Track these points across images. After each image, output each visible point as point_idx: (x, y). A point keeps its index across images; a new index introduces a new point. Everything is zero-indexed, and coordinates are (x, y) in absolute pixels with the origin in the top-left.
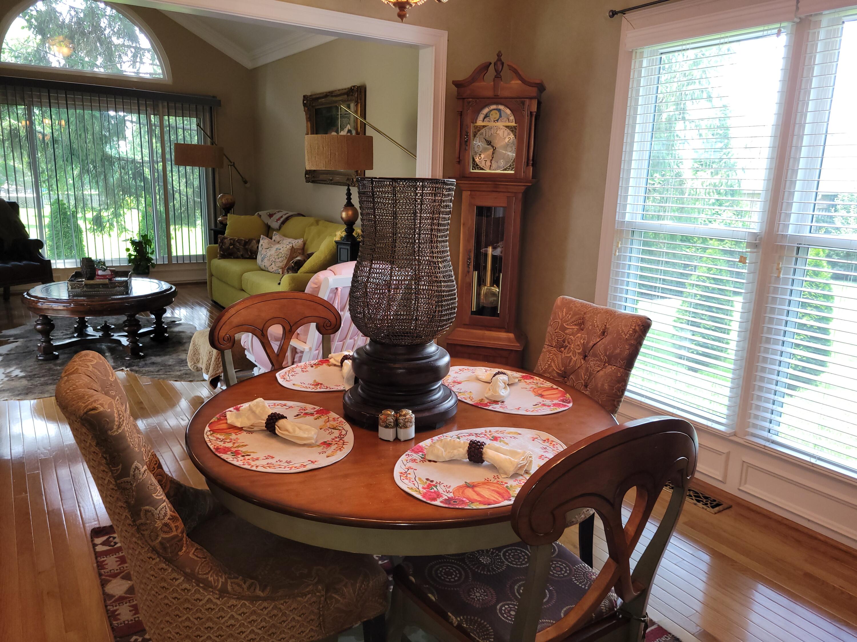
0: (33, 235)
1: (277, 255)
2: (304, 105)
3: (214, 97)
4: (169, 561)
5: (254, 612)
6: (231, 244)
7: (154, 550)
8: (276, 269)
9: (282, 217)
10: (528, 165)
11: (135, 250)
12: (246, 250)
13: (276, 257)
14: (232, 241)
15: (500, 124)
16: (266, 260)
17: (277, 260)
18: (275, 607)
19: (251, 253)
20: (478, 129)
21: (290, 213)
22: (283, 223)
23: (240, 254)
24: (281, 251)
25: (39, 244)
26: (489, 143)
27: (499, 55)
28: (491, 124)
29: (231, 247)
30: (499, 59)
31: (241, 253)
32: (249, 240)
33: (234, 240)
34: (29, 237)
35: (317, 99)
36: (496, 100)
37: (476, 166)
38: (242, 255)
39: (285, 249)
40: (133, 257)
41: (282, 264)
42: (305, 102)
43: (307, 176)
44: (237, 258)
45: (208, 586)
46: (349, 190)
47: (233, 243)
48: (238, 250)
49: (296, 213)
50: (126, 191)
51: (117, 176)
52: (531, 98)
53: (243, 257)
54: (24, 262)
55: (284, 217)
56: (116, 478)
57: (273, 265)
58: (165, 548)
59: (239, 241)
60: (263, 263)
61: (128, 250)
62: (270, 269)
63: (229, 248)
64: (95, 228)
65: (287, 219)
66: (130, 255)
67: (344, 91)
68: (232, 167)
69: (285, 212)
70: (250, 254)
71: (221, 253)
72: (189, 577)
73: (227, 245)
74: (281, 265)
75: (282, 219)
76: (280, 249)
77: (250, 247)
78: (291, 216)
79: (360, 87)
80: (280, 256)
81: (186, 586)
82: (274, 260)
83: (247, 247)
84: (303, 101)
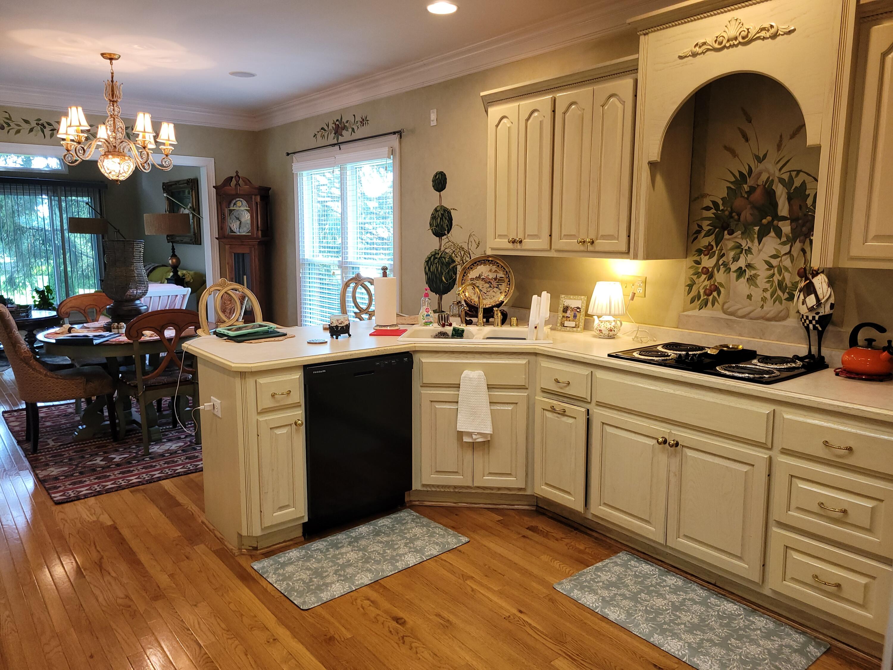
2: (164, 189)
3: (102, 182)
4: (27, 364)
5: (57, 383)
7: (21, 359)
10: (258, 230)
11: (40, 297)
15: (242, 208)
18: (65, 382)
20: (231, 211)
21: (157, 265)
22: (151, 272)
26: (238, 219)
27: (237, 172)
28: (238, 208)
30: (237, 175)
35: (171, 185)
36: (237, 196)
37: (232, 231)
40: (37, 303)
42: (164, 187)
45: (40, 373)
46: (173, 246)
50: (36, 255)
52: (256, 195)
55: (152, 268)
56: (8, 334)
58: (25, 359)
61: (33, 297)
64: (9, 288)
65: (154, 269)
66: (35, 301)
68: (118, 233)
69: (153, 264)
72: (34, 369)
79: (194, 179)
81: (33, 372)
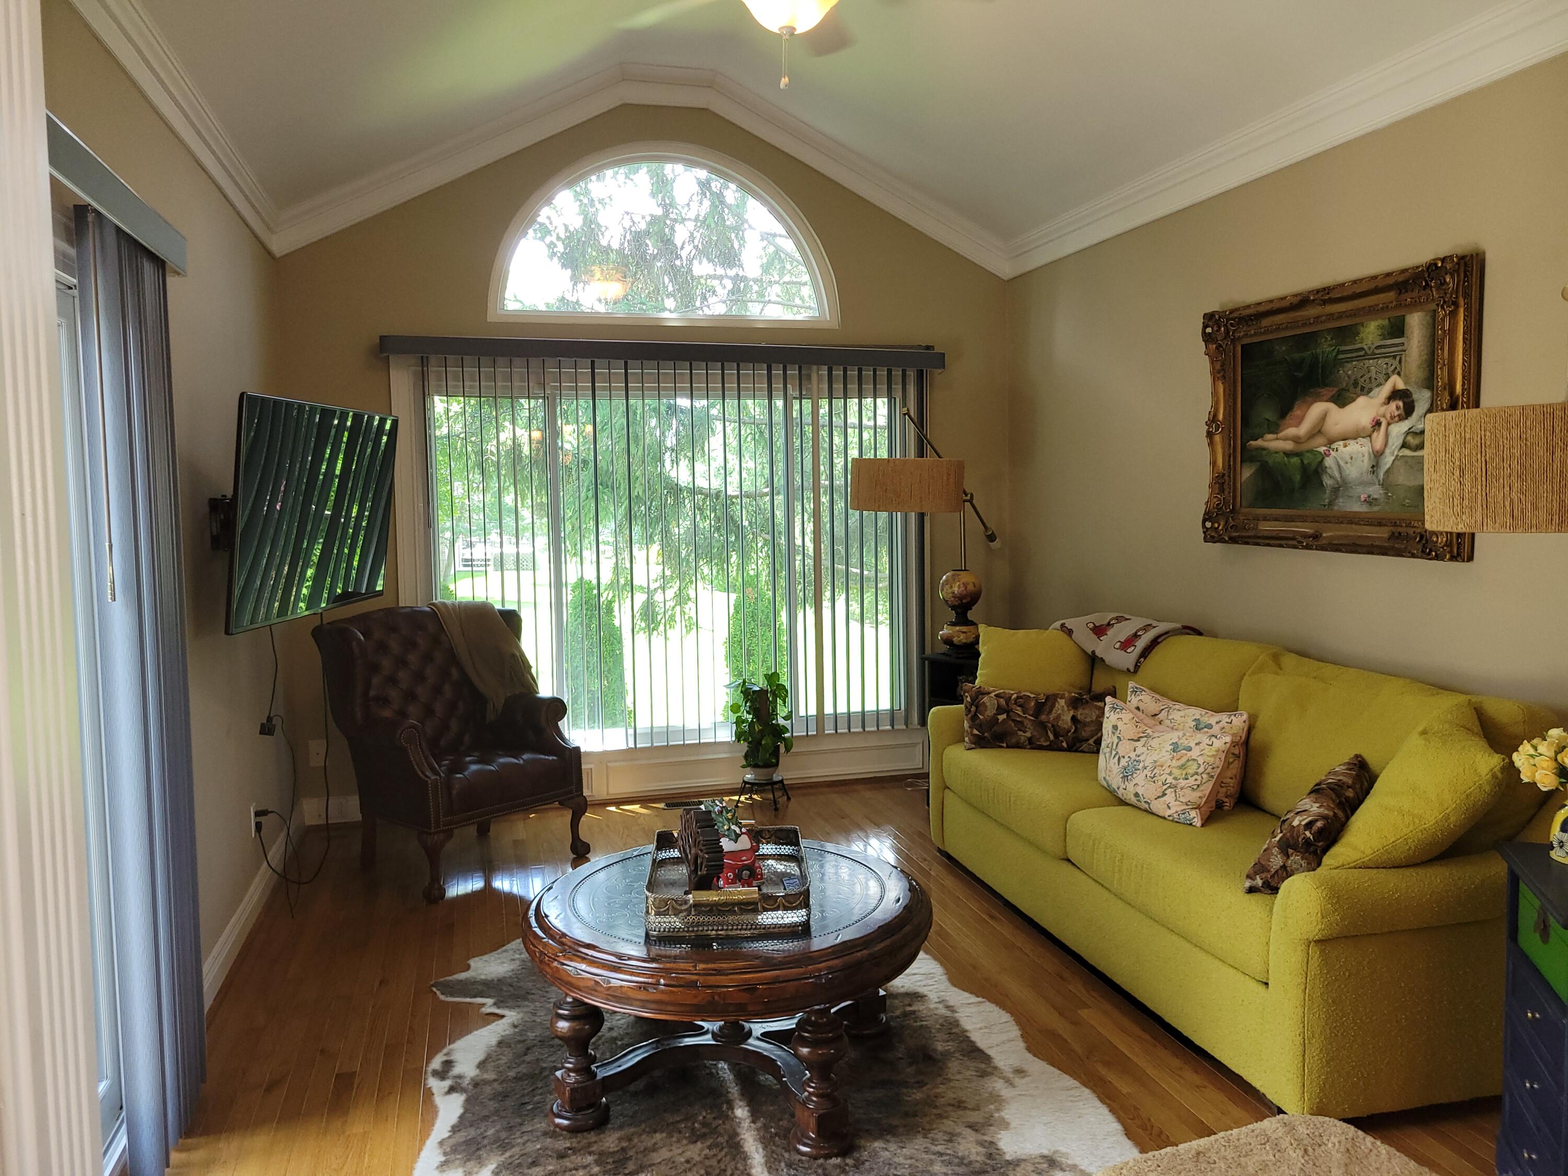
0: (545, 689)
1: (1182, 767)
2: (1207, 338)
3: (928, 348)
6: (1000, 710)
8: (1179, 809)
9: (1136, 636)
11: (752, 709)
12: (1043, 726)
13: (1176, 772)
14: (1002, 701)
16: (1139, 778)
17: (1183, 783)
19: (1056, 735)
22: (1146, 653)
23: (1024, 736)
24: (1194, 754)
25: (557, 708)
29: (1002, 717)
31: (1028, 734)
32: (1048, 698)
33: (1008, 700)
34: (538, 693)
38: (1030, 739)
39: (1209, 751)
40: (744, 726)
41: (1197, 794)
42: (1209, 330)
43: (1208, 525)
44: (1018, 746)
47: (1006, 705)
48: (1020, 725)
49: (1179, 625)
51: (686, 524)
53: (1033, 745)
54: (525, 757)
55: (1146, 637)
57: (1170, 798)
59: (1022, 701)
60: (1130, 786)
62: (1157, 807)
63: (994, 720)
65: (1155, 643)
66: (739, 721)
67: (1391, 281)
68: (969, 504)
69: (1145, 623)
70: (1052, 737)
71: (976, 732)
73: (990, 712)
74: (1194, 796)
75: (1141, 644)
76: (1190, 749)
77: (1052, 717)
78: (1166, 634)
79: (1455, 259)
80: (1191, 771)
82: (1170, 780)
83: (1043, 717)
84: (1205, 327)
